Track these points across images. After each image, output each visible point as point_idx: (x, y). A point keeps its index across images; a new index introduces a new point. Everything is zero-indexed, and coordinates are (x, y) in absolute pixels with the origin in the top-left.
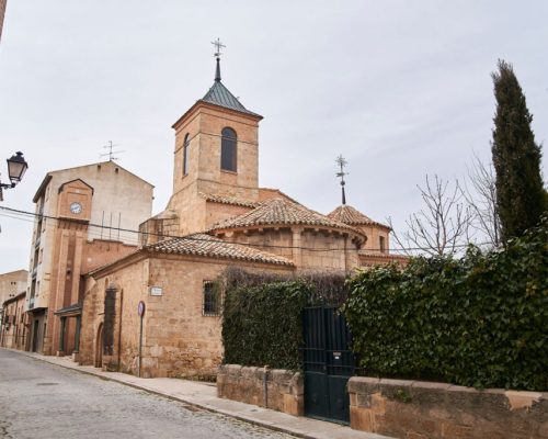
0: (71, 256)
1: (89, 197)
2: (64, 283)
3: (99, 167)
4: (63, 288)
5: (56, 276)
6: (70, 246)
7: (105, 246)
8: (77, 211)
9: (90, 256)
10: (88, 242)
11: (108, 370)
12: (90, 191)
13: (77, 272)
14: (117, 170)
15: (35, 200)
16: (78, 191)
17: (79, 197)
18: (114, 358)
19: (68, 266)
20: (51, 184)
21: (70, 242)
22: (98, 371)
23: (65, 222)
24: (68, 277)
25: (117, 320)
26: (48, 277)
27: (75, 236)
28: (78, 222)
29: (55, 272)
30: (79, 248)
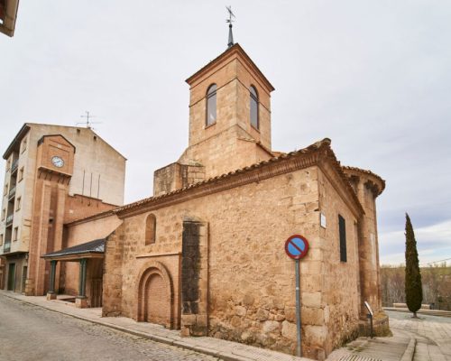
0: (54, 206)
1: (71, 153)
2: (47, 230)
3: (79, 131)
4: (46, 234)
5: (38, 223)
6: (52, 197)
7: (85, 201)
8: (59, 164)
9: (72, 209)
10: (69, 196)
11: (192, 335)
12: (73, 149)
13: (60, 221)
14: (95, 138)
15: (6, 157)
16: (60, 146)
17: (61, 152)
18: (202, 317)
19: (50, 215)
20: (28, 136)
21: (52, 192)
22: (174, 336)
23: (45, 173)
24: (51, 225)
25: (204, 265)
26: (28, 223)
27: (57, 188)
28: (59, 175)
29: (36, 220)
30: (62, 200)
